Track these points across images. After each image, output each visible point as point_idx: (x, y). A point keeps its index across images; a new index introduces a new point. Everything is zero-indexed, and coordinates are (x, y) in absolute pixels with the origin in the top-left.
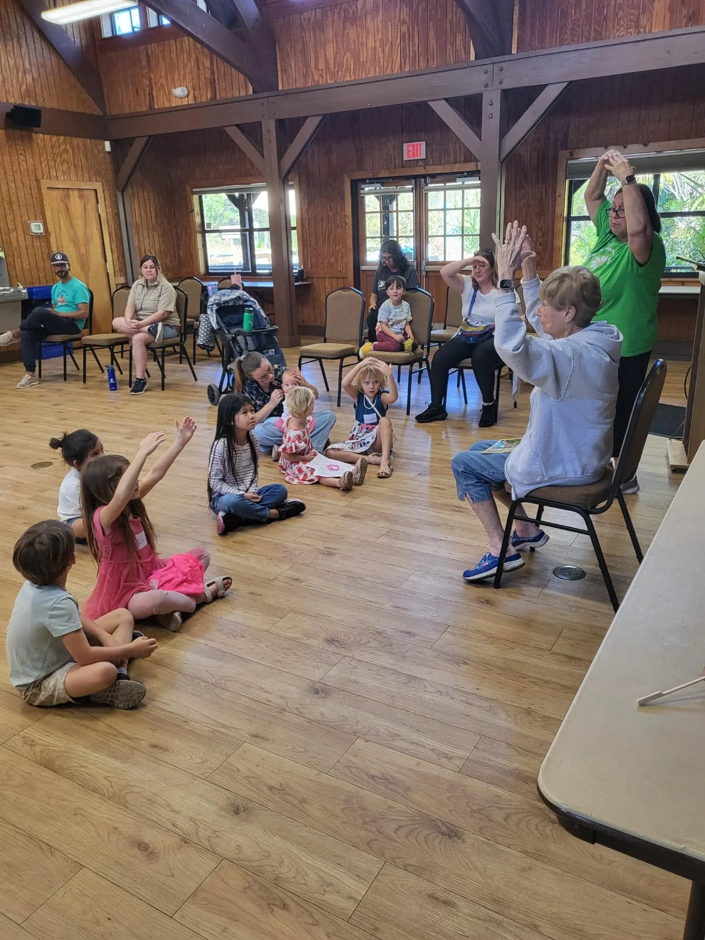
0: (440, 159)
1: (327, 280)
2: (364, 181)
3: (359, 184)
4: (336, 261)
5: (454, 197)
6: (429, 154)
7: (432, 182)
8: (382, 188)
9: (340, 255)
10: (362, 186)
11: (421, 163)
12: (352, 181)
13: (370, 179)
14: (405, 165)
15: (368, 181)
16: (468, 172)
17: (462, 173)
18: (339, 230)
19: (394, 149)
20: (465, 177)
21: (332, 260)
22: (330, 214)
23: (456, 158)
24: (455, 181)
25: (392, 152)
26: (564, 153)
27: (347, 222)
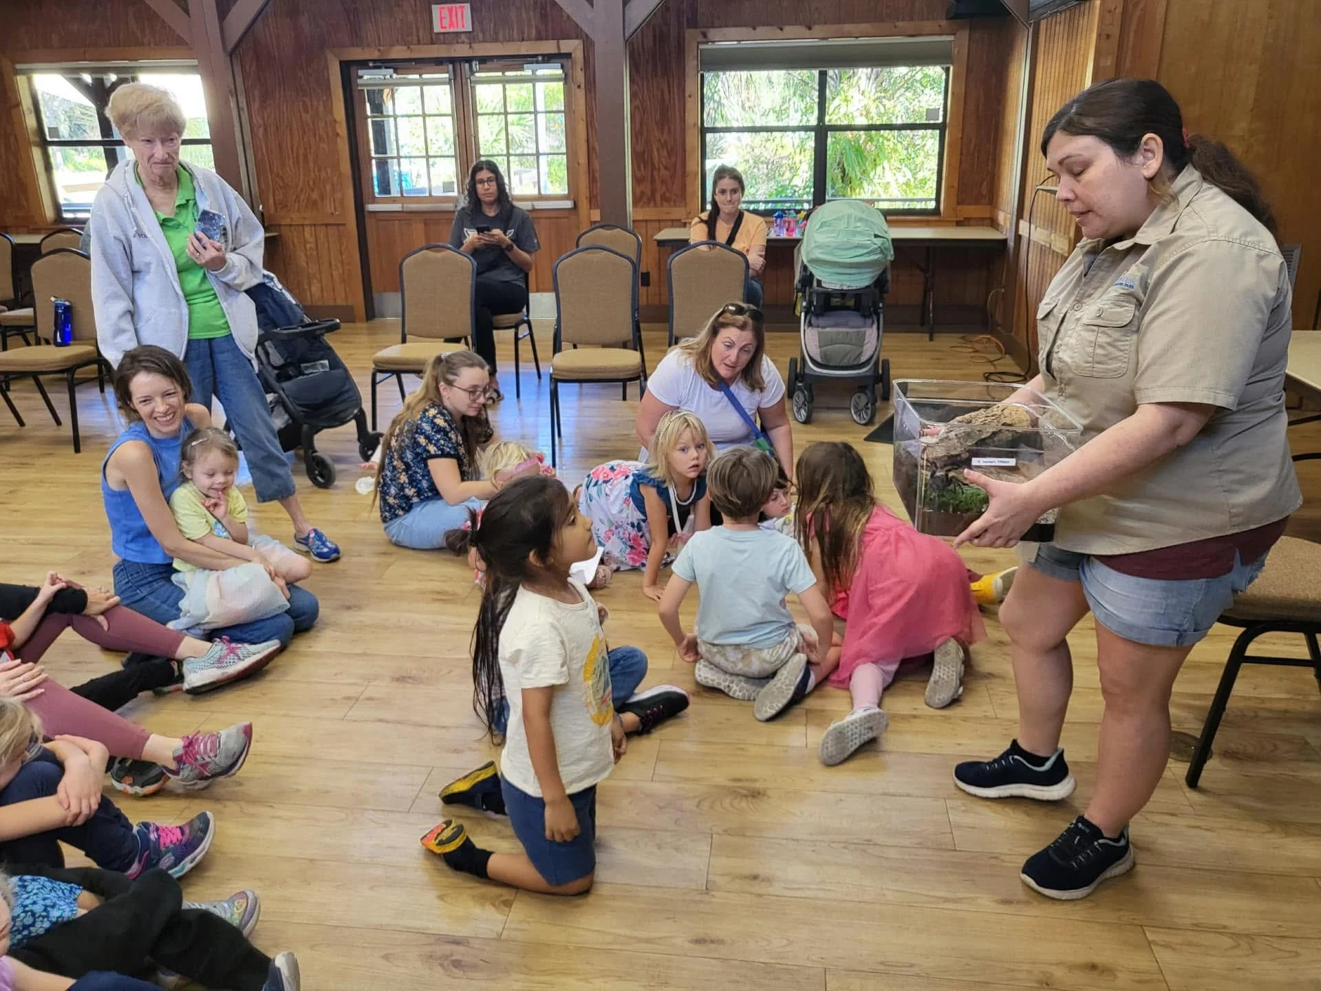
0: (496, 33)
1: (307, 229)
2: (364, 64)
3: (353, 69)
4: (322, 198)
5: (518, 93)
6: (476, 23)
7: (481, 70)
8: (395, 76)
9: (328, 187)
10: (360, 72)
11: (463, 37)
12: (341, 62)
13: (374, 61)
14: (435, 39)
15: (371, 64)
16: (543, 55)
17: (536, 56)
18: (324, 146)
19: (415, 12)
20: (537, 62)
21: (315, 196)
22: (307, 117)
23: (523, 33)
24: (522, 69)
25: (411, 18)
26: (691, 35)
27: (339, 131)
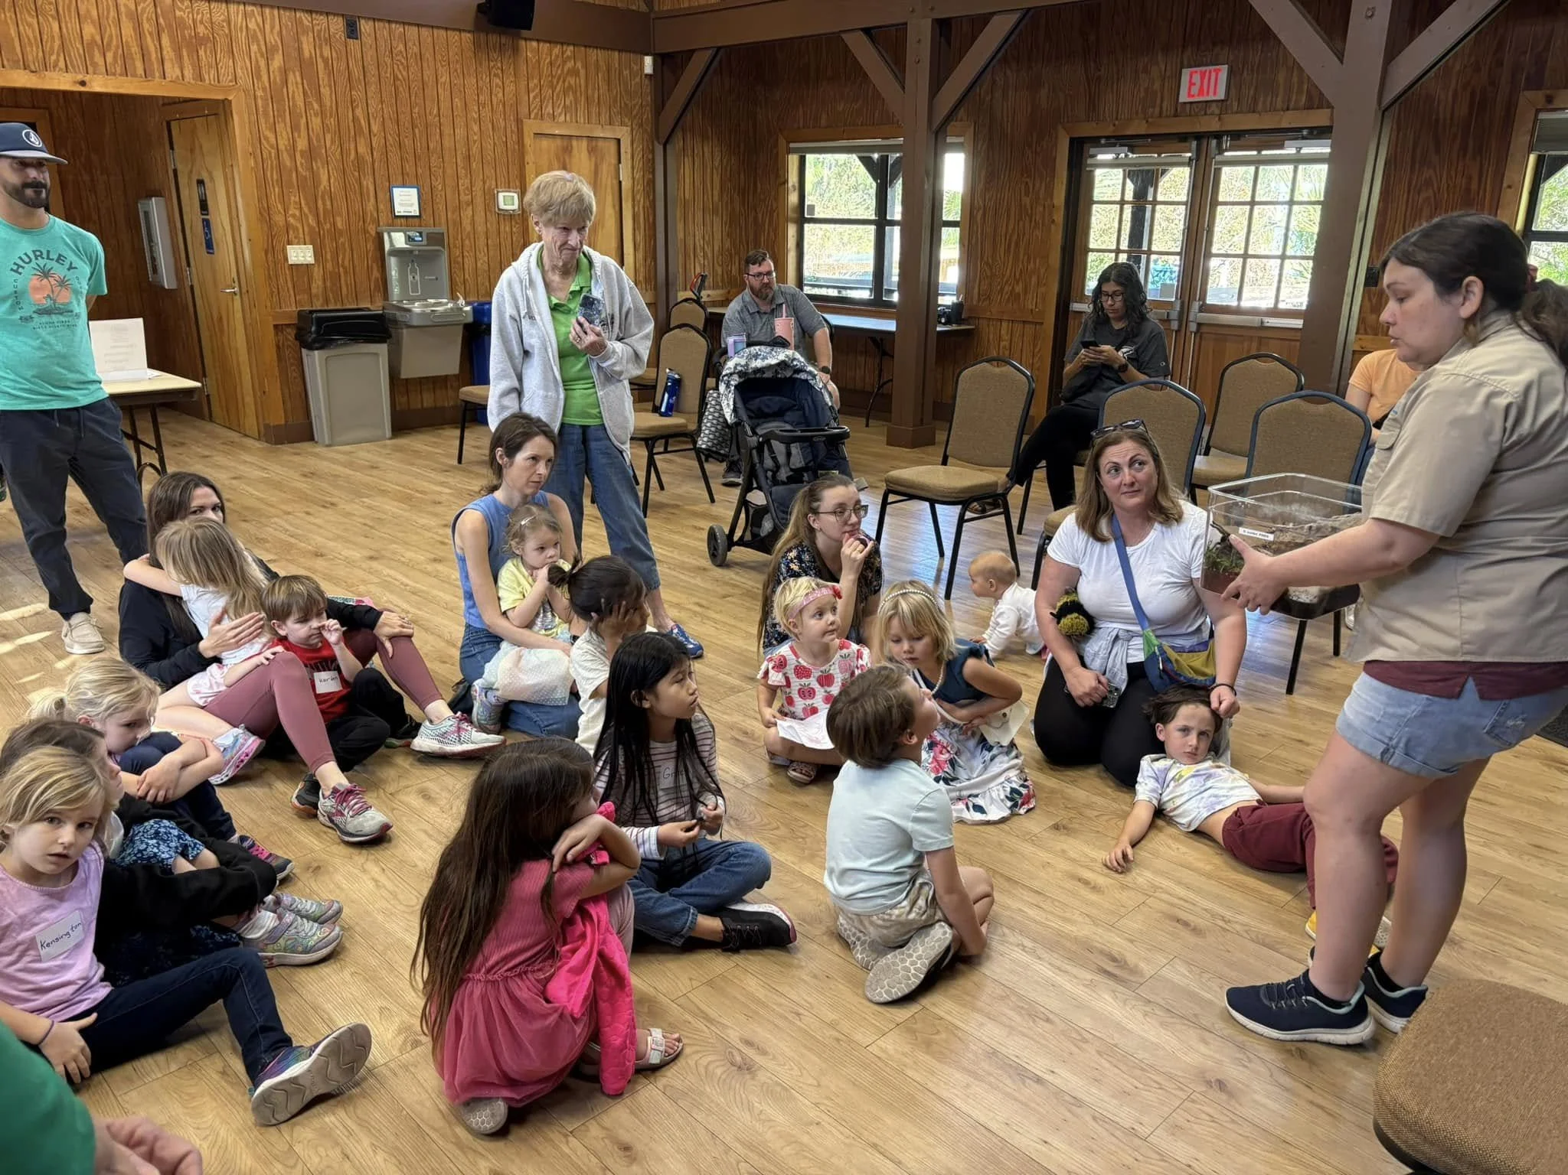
0: (1255, 101)
1: (1004, 324)
2: (1095, 141)
3: (1086, 146)
4: (1026, 292)
5: (1275, 179)
6: (1233, 91)
7: (1231, 149)
8: (1131, 155)
9: (1034, 279)
10: (1092, 151)
11: (1214, 109)
12: (1072, 141)
13: (1107, 138)
14: (1180, 110)
15: (1103, 141)
16: (1311, 129)
17: (1300, 129)
18: (1038, 233)
19: (1163, 80)
20: (1304, 138)
21: (1019, 289)
22: (1027, 201)
23: (1289, 100)
24: (1281, 147)
25: (1157, 86)
26: (1529, 98)
27: (1055, 218)
